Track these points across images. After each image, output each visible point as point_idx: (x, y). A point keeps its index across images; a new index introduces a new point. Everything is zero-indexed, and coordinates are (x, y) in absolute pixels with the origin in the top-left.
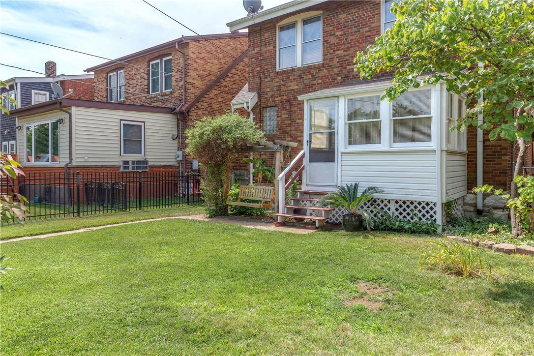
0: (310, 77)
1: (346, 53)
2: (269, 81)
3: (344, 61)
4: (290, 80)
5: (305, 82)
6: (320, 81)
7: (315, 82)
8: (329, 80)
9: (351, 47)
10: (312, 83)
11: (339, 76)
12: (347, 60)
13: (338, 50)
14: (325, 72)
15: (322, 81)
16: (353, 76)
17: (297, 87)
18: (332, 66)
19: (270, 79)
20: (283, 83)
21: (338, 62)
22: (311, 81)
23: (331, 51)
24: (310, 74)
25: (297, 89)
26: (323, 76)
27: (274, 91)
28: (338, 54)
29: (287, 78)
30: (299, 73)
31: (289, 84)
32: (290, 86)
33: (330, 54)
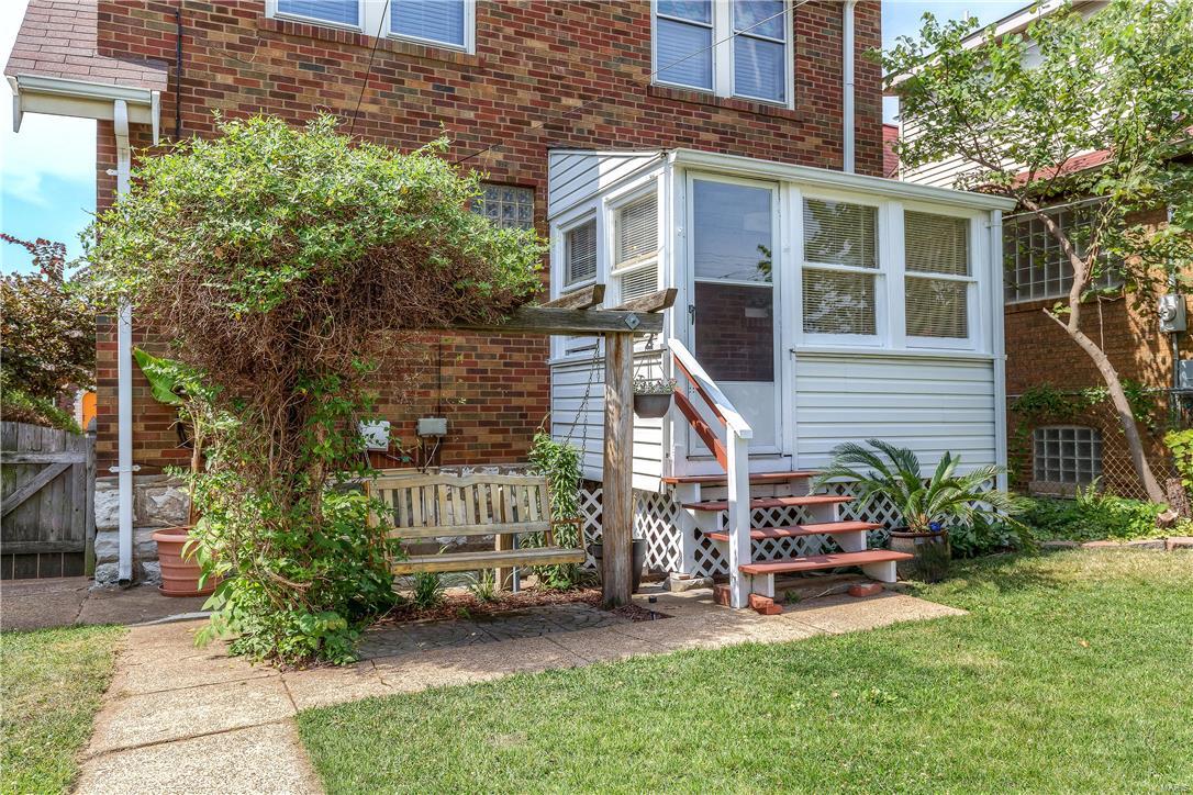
0: (429, 87)
1: (559, 56)
2: (230, 46)
3: (553, 77)
4: (340, 72)
5: (408, 99)
6: (470, 115)
7: (449, 112)
8: (503, 120)
9: (573, 44)
10: (439, 110)
11: (539, 118)
12: (560, 78)
13: (532, 36)
14: (486, 89)
15: (477, 116)
16: (581, 131)
17: (374, 109)
18: (511, 77)
19: (235, 39)
20: (310, 75)
21: (530, 73)
22: (434, 102)
23: (510, 31)
24: (427, 79)
25: (373, 115)
26: (481, 102)
27: (260, 92)
28: (532, 50)
29: (328, 62)
30: (381, 60)
31: (338, 87)
32: (341, 96)
33: (505, 38)
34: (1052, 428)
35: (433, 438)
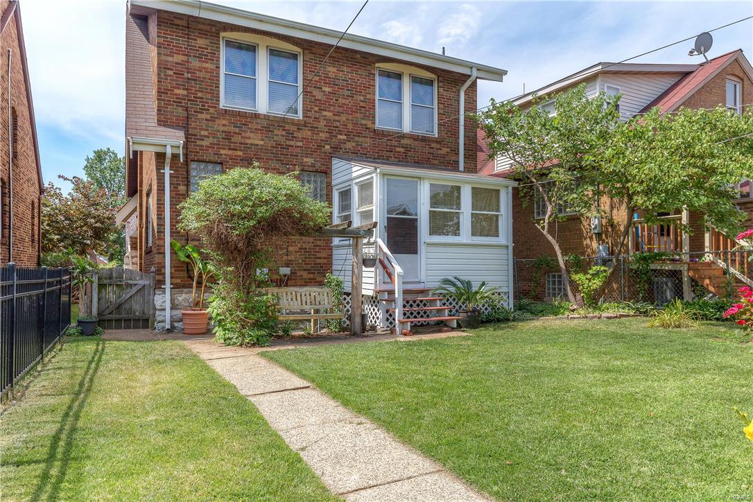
0: (284, 133)
1: (337, 118)
2: (206, 120)
3: (334, 127)
4: (249, 128)
5: (276, 138)
6: (300, 144)
7: (292, 143)
8: (314, 145)
9: (342, 113)
10: (288, 143)
11: (329, 144)
12: (337, 127)
13: (326, 110)
14: (307, 133)
15: (303, 144)
16: (346, 149)
17: (262, 143)
18: (317, 128)
19: (208, 117)
20: (237, 130)
21: (325, 126)
22: (286, 139)
23: (317, 109)
24: (283, 130)
25: (262, 146)
26: (304, 138)
27: (217, 138)
28: (325, 116)
29: (244, 125)
30: (265, 123)
31: (247, 135)
32: (249, 138)
33: (315, 112)
34: (553, 274)
35: (285, 276)
